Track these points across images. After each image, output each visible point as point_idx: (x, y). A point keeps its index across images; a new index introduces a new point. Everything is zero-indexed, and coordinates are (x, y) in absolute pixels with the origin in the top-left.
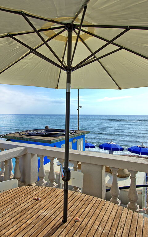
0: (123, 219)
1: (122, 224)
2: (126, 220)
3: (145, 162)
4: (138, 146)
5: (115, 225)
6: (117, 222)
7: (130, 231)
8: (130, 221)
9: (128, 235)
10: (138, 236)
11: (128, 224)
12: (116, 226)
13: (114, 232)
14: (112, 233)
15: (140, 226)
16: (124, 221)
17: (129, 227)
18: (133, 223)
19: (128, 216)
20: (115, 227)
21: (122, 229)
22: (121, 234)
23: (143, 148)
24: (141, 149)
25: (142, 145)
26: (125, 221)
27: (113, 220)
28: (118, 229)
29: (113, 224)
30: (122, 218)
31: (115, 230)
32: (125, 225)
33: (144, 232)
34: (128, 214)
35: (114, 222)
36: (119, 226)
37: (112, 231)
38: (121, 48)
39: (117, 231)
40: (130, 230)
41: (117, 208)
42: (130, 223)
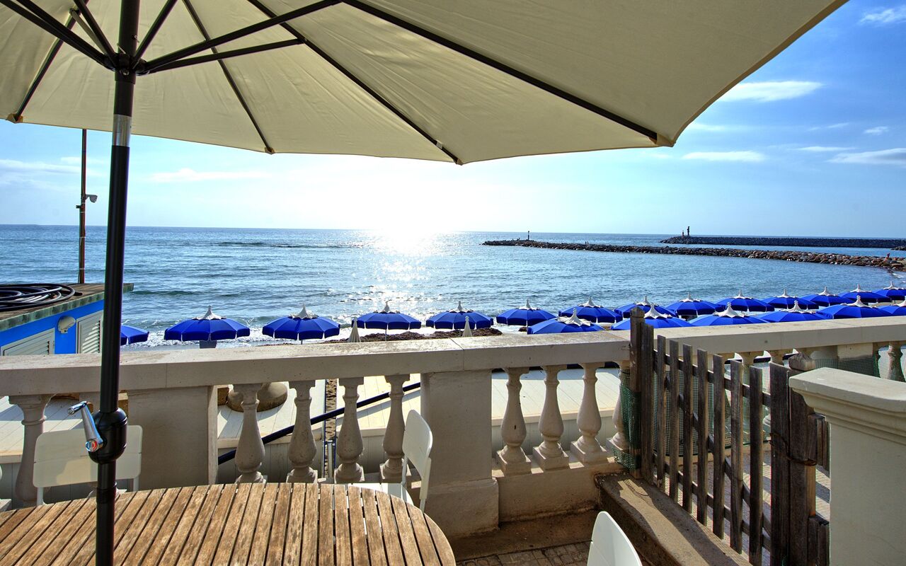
0: (296, 513)
1: (296, 528)
2: (304, 514)
3: (335, 352)
4: (291, 317)
5: (277, 538)
6: (282, 529)
7: (321, 534)
8: (315, 510)
9: (316, 547)
10: (340, 537)
11: (313, 521)
12: (281, 538)
13: (279, 555)
14: (273, 559)
15: (341, 513)
16: (299, 518)
17: (316, 525)
18: (323, 513)
19: (307, 500)
20: (279, 543)
21: (298, 540)
22: (298, 553)
23: (306, 319)
24: (299, 323)
25: (304, 311)
26: (301, 516)
27: (269, 528)
28: (288, 545)
29: (273, 536)
30: (292, 513)
31: (280, 549)
32: (305, 525)
33: (353, 522)
34: (308, 495)
35: (273, 531)
36: (290, 534)
37: (274, 555)
38: (300, 40)
39: (287, 550)
40: (318, 533)
41: (274, 493)
42: (316, 517)
